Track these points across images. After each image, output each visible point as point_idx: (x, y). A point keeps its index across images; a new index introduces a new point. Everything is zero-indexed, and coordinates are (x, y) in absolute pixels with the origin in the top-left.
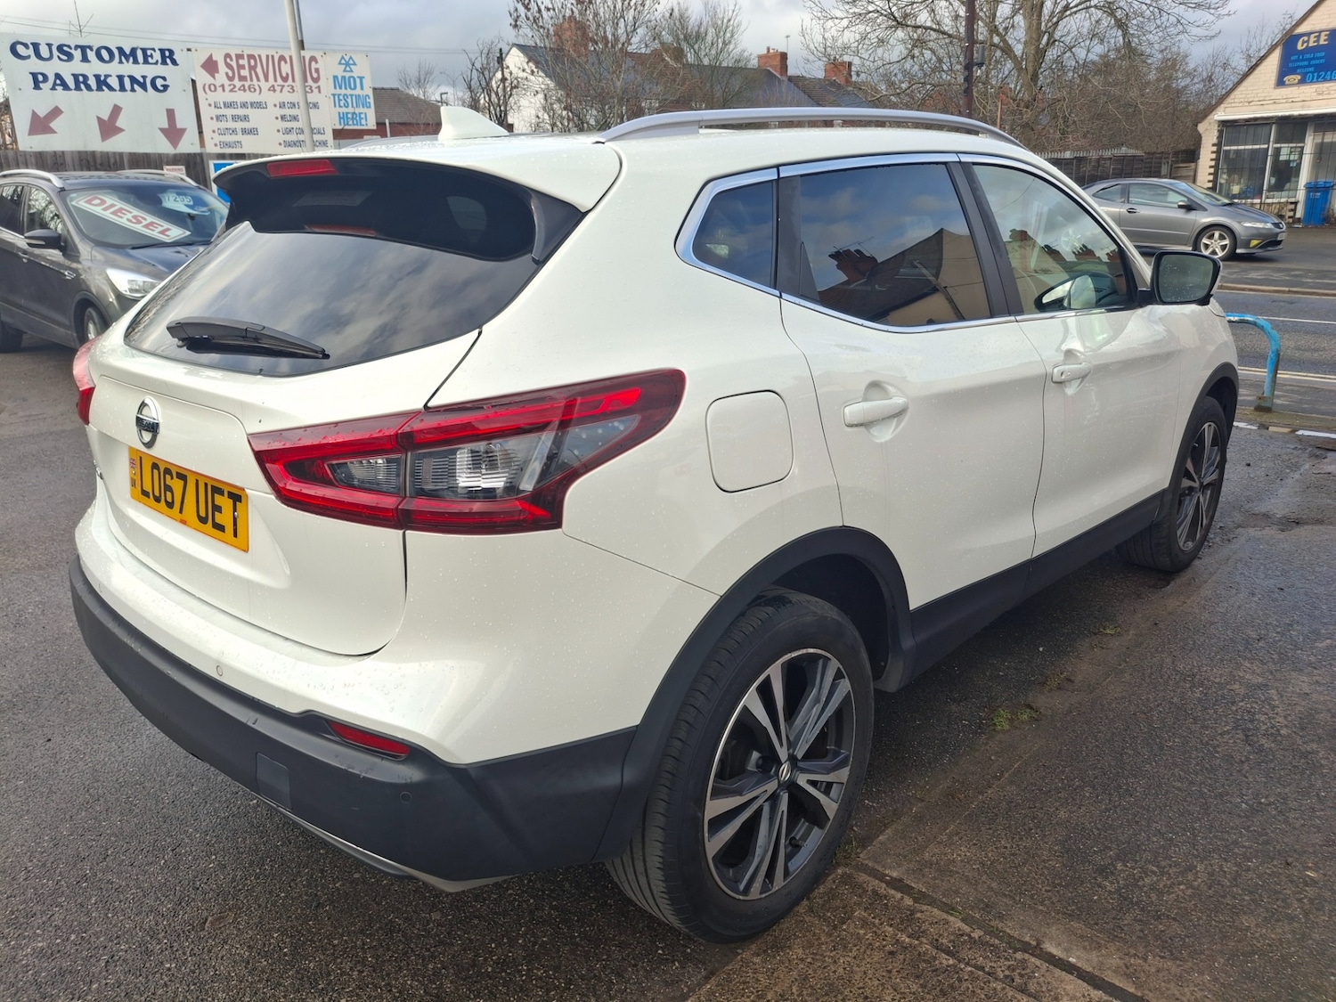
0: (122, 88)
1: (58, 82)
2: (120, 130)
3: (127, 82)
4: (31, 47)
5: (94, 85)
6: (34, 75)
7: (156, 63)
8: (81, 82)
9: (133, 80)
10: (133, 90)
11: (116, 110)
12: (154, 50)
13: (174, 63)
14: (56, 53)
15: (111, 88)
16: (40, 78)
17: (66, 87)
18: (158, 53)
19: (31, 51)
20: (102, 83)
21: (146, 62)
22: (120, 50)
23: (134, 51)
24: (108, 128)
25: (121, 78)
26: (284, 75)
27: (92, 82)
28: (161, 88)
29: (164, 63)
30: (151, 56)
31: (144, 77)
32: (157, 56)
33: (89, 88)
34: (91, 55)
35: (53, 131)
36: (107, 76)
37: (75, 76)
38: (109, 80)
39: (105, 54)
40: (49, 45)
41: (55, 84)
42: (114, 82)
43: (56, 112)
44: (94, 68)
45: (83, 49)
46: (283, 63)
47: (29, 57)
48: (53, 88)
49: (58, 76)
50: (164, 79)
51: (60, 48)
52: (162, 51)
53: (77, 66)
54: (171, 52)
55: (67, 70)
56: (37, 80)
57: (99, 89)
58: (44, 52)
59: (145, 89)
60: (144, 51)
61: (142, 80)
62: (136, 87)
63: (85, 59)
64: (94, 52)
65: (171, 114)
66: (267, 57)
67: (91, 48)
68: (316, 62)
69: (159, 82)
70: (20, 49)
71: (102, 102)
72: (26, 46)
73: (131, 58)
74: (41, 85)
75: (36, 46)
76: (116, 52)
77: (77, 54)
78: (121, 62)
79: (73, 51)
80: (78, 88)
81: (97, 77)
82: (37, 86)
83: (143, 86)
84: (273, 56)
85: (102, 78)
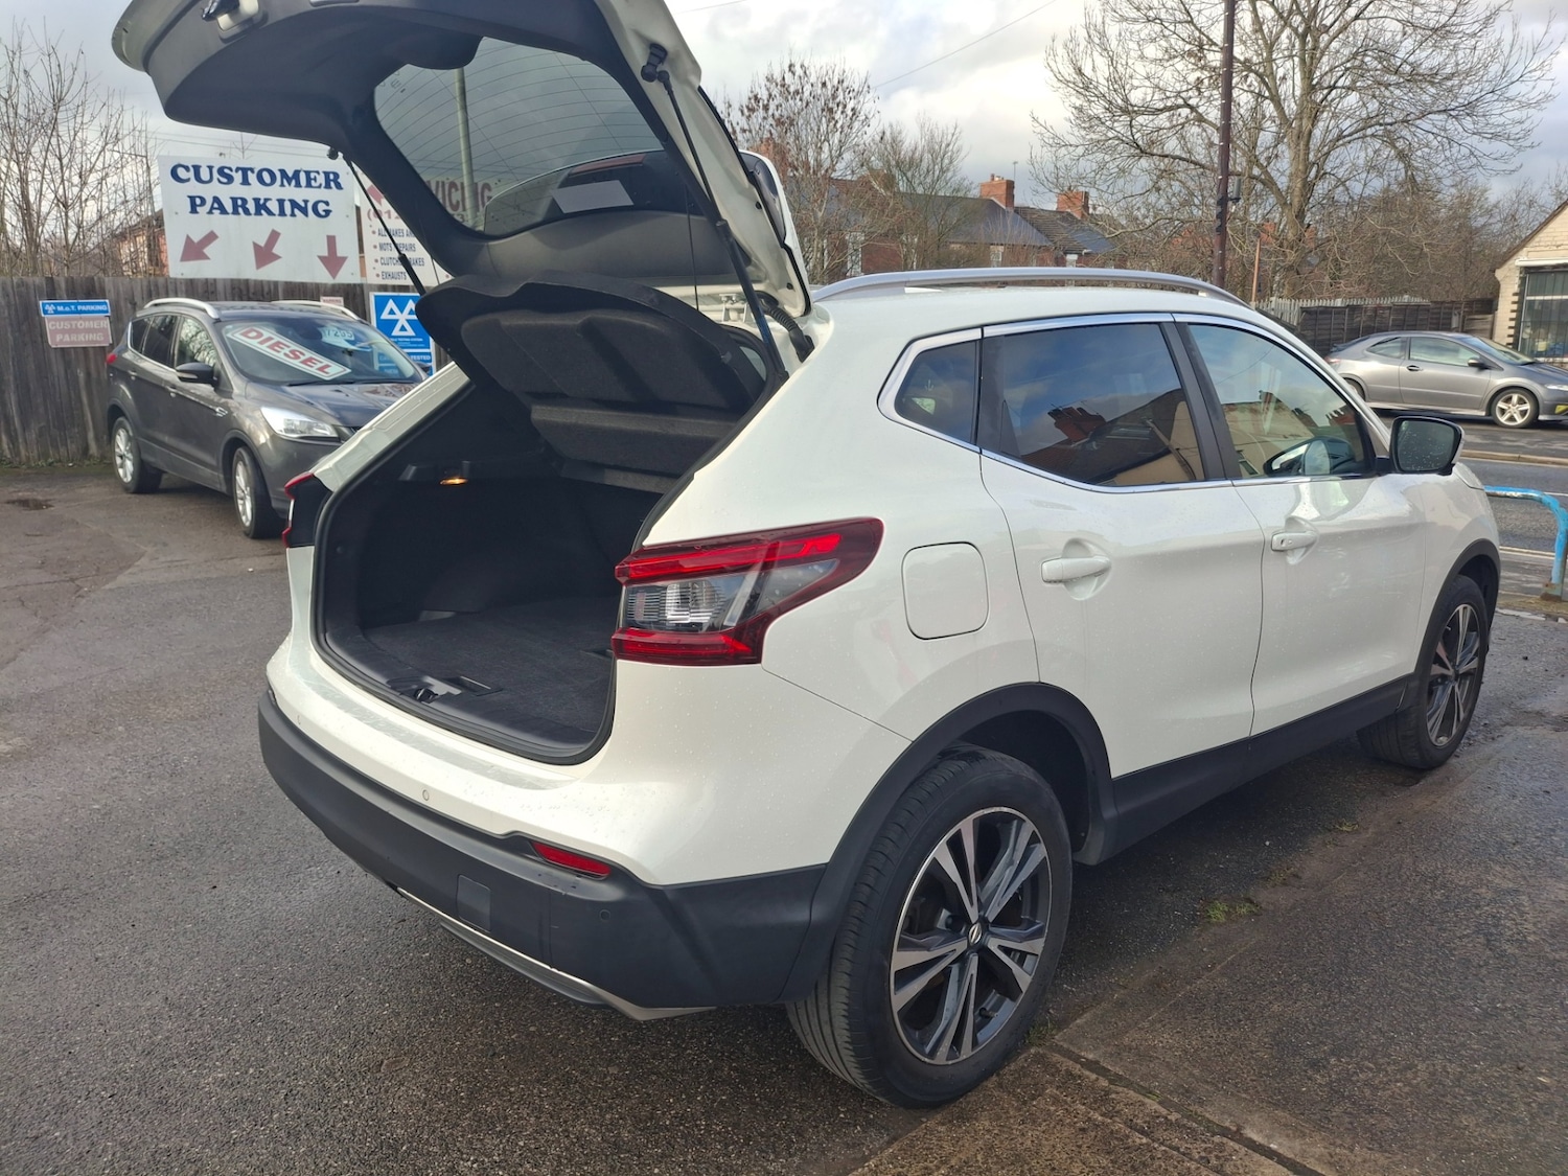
0: (282, 213)
1: (216, 205)
2: (277, 257)
3: (288, 207)
4: (192, 169)
5: (252, 208)
6: (192, 199)
7: (320, 186)
8: (239, 205)
9: (294, 204)
10: (293, 215)
11: (274, 236)
12: (318, 172)
13: (339, 186)
14: (216, 175)
15: (270, 213)
16: (198, 201)
17: (223, 211)
18: (322, 175)
19: (191, 174)
20: (261, 207)
21: (309, 185)
22: (283, 172)
23: (297, 173)
24: (264, 254)
25: (281, 202)
26: (454, 202)
27: (251, 206)
28: (323, 214)
29: (328, 186)
30: (315, 179)
31: (306, 202)
32: (321, 179)
33: (247, 212)
34: (252, 177)
35: (206, 258)
36: (266, 200)
37: (234, 200)
38: (268, 204)
39: (266, 177)
40: (210, 168)
41: (212, 208)
42: (274, 206)
43: (211, 237)
44: (255, 190)
45: (245, 171)
46: (453, 190)
47: (188, 180)
48: (210, 212)
49: (216, 199)
50: (327, 203)
51: (221, 171)
52: (327, 174)
53: (237, 189)
54: (336, 175)
55: (226, 193)
56: (195, 204)
57: (258, 213)
58: (205, 175)
59: (306, 214)
60: (308, 173)
61: (303, 204)
62: (296, 211)
63: (245, 182)
64: (255, 175)
65: (331, 241)
66: (438, 183)
67: (252, 170)
68: (490, 190)
69: (321, 207)
70: (181, 173)
71: (257, 228)
72: (187, 168)
73: (293, 182)
74: (198, 209)
75: (197, 169)
76: (278, 175)
77: (238, 177)
78: (282, 185)
79: (233, 174)
80: (235, 212)
81: (257, 200)
82: (194, 210)
83: (304, 211)
84: (443, 183)
85: (262, 202)
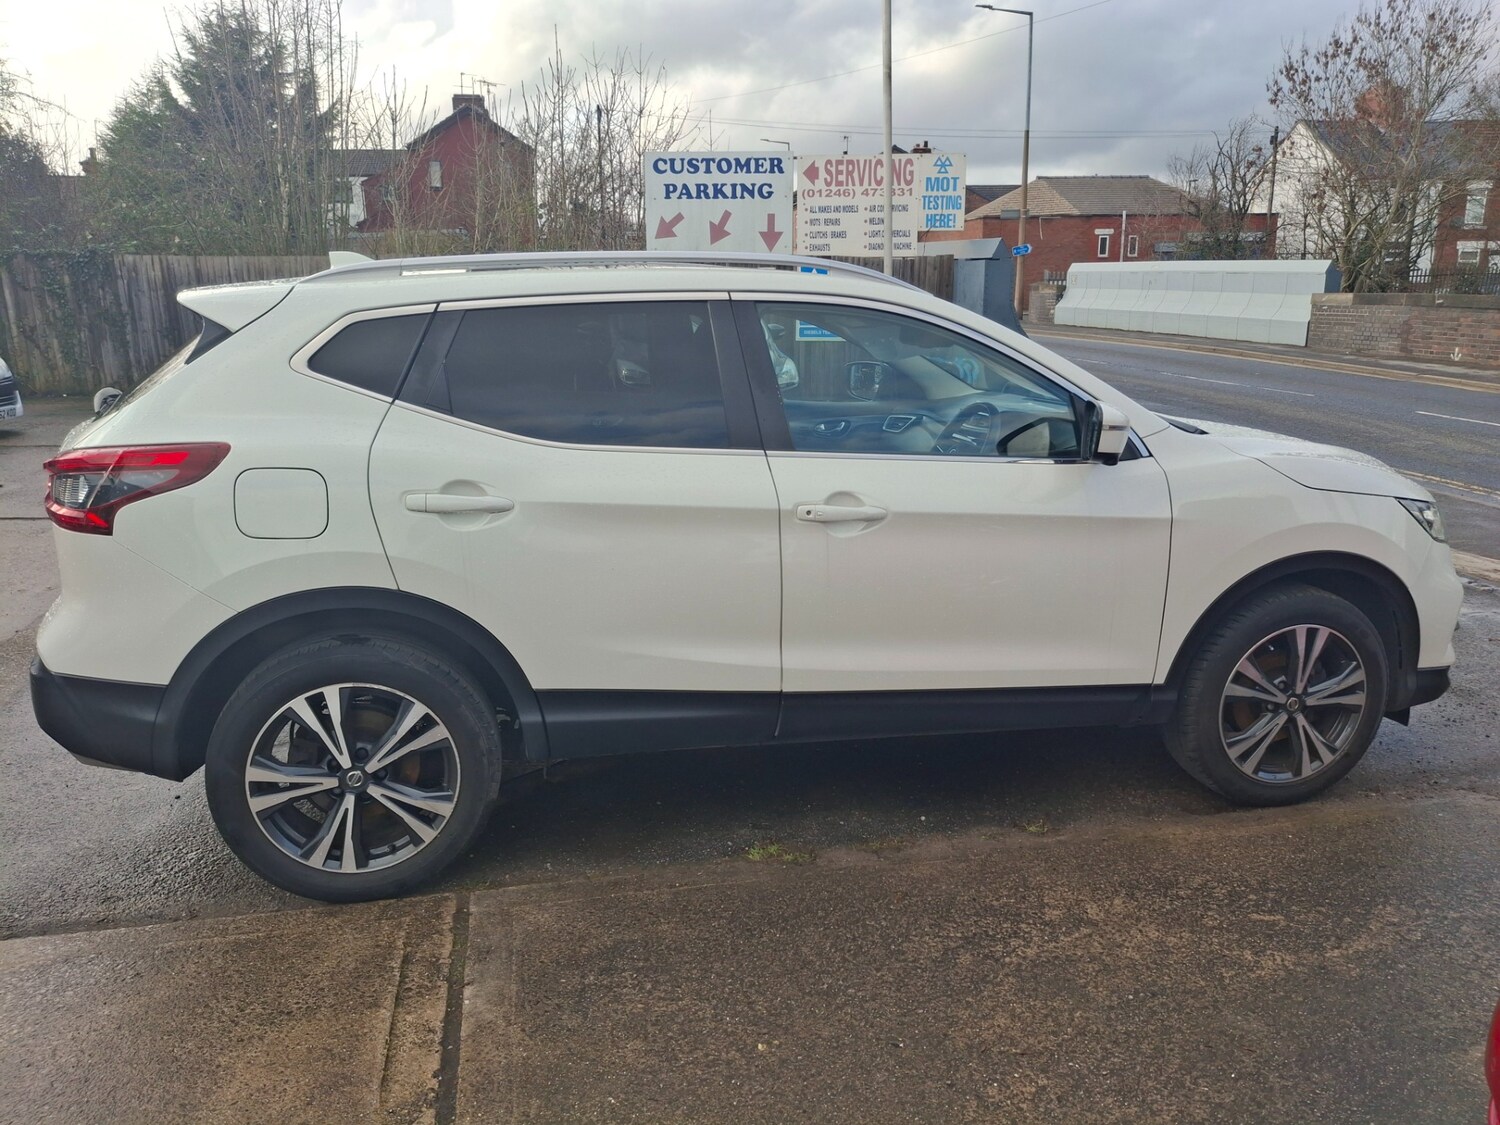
0: (734, 196)
1: (684, 191)
3: (739, 189)
4: (669, 162)
5: (711, 194)
6: (667, 186)
7: (765, 172)
8: (702, 190)
9: (744, 187)
10: (742, 197)
11: (727, 216)
12: (765, 159)
13: (781, 171)
14: (686, 166)
15: (725, 196)
16: (671, 188)
17: (690, 196)
18: (768, 161)
19: (668, 166)
20: (718, 191)
21: (757, 171)
22: (737, 161)
23: (748, 161)
24: (718, 232)
25: (734, 186)
26: (879, 178)
27: (711, 191)
28: (766, 195)
29: (772, 171)
30: (762, 166)
31: (753, 185)
32: (767, 165)
33: (707, 196)
34: (713, 166)
36: (723, 185)
37: (698, 186)
38: (724, 189)
39: (724, 166)
40: (682, 160)
41: (681, 194)
42: (728, 190)
43: (679, 218)
44: (716, 177)
45: (708, 161)
46: (879, 166)
47: (665, 171)
48: (680, 197)
49: (685, 186)
50: (770, 186)
51: (690, 163)
52: (772, 160)
53: (701, 177)
54: (780, 161)
55: (692, 180)
56: (669, 190)
57: (715, 197)
58: (678, 167)
59: (753, 196)
60: (757, 160)
61: (751, 188)
62: (745, 194)
63: (708, 171)
64: (715, 164)
65: (771, 218)
66: (865, 161)
67: (713, 160)
68: (912, 165)
69: (766, 189)
70: (661, 165)
71: (714, 209)
72: (665, 162)
73: (745, 169)
74: (671, 195)
75: (672, 161)
76: (733, 163)
77: (702, 166)
78: (736, 172)
79: (699, 164)
80: (699, 197)
81: (715, 186)
82: (668, 197)
83: (752, 194)
84: (870, 161)
85: (719, 187)
